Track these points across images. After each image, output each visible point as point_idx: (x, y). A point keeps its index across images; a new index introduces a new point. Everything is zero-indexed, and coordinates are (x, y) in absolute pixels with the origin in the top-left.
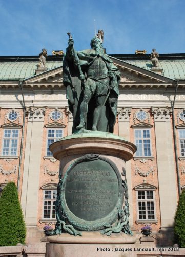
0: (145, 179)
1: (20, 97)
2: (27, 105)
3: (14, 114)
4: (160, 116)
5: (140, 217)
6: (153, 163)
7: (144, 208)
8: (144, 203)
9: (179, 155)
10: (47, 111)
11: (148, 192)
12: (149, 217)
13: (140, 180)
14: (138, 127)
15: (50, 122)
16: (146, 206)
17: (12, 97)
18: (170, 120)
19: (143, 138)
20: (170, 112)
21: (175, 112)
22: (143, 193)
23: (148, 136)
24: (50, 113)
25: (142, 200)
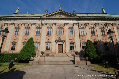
0: (72, 40)
1: (41, 21)
2: (42, 23)
3: (39, 25)
4: (76, 26)
5: (71, 50)
6: (74, 37)
7: (72, 48)
8: (72, 46)
9: (80, 35)
10: (47, 24)
11: (73, 44)
12: (73, 50)
13: (70, 41)
14: (70, 28)
15: (48, 27)
16: (72, 47)
17: (39, 21)
18: (78, 27)
19: (71, 31)
20: (78, 25)
21: (79, 25)
22: (71, 44)
23: (73, 30)
24: (48, 25)
25: (71, 46)
